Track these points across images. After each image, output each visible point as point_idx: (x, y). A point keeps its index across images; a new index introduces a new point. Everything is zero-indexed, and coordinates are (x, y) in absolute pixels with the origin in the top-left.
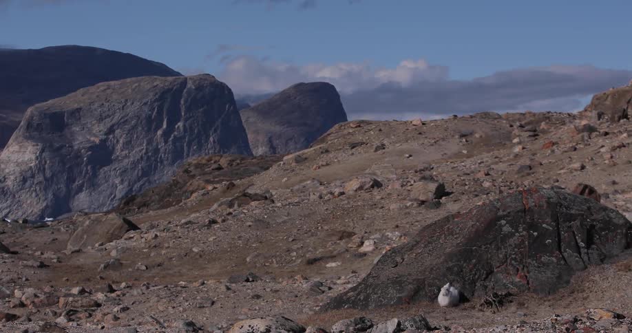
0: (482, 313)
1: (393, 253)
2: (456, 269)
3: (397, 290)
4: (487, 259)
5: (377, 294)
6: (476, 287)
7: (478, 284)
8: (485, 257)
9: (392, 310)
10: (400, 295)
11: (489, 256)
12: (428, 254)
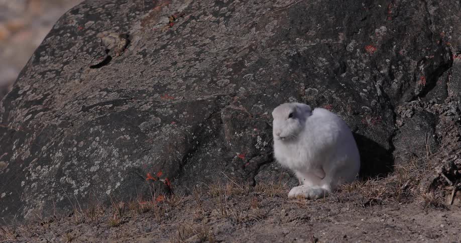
0: (440, 215)
1: (88, 17)
2: (323, 61)
3: (120, 145)
4: (428, 23)
5: (47, 161)
6: (399, 122)
7: (404, 110)
8: (418, 16)
9: (114, 218)
10: (137, 163)
11: (432, 10)
12: (215, 14)
